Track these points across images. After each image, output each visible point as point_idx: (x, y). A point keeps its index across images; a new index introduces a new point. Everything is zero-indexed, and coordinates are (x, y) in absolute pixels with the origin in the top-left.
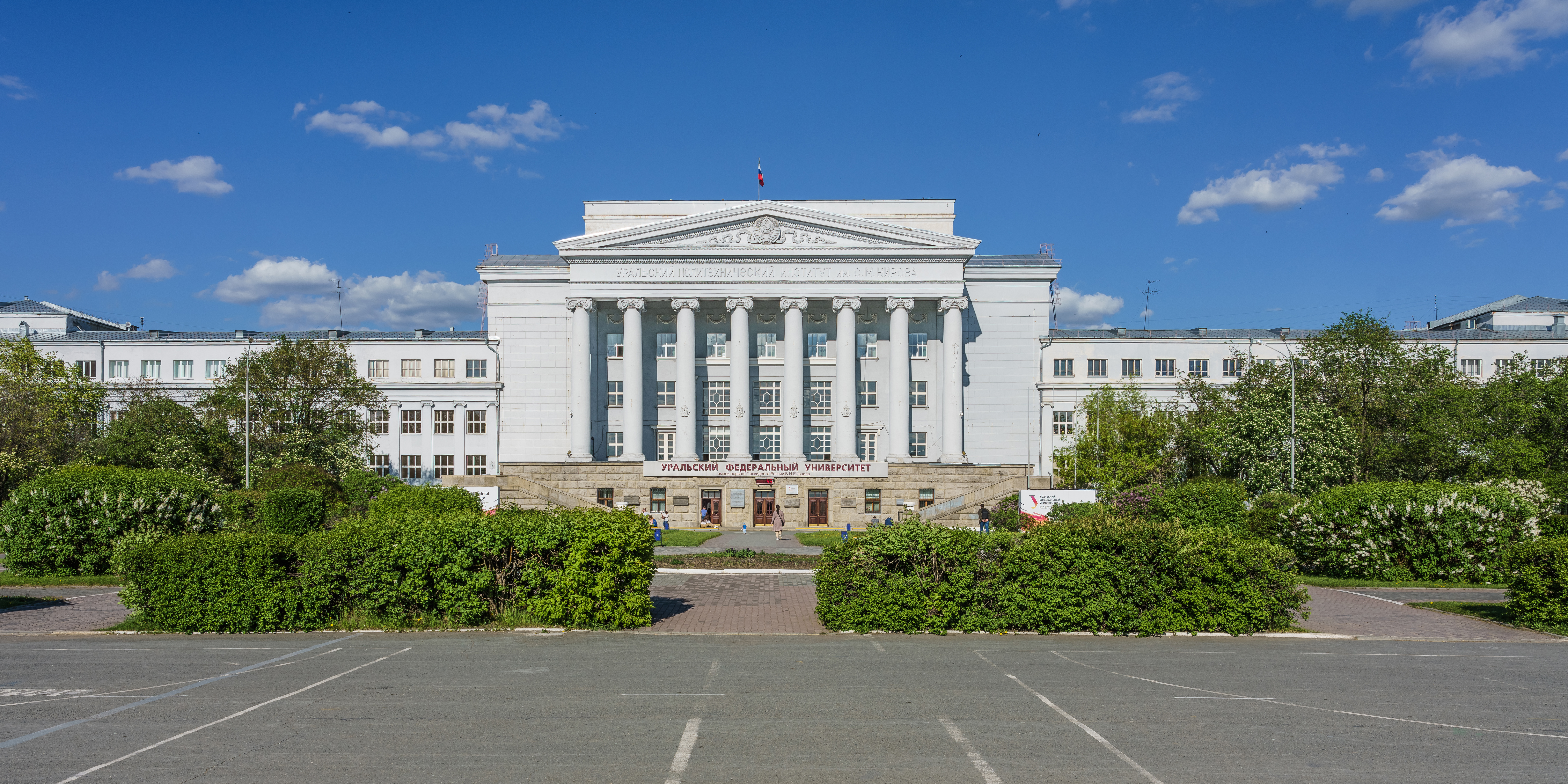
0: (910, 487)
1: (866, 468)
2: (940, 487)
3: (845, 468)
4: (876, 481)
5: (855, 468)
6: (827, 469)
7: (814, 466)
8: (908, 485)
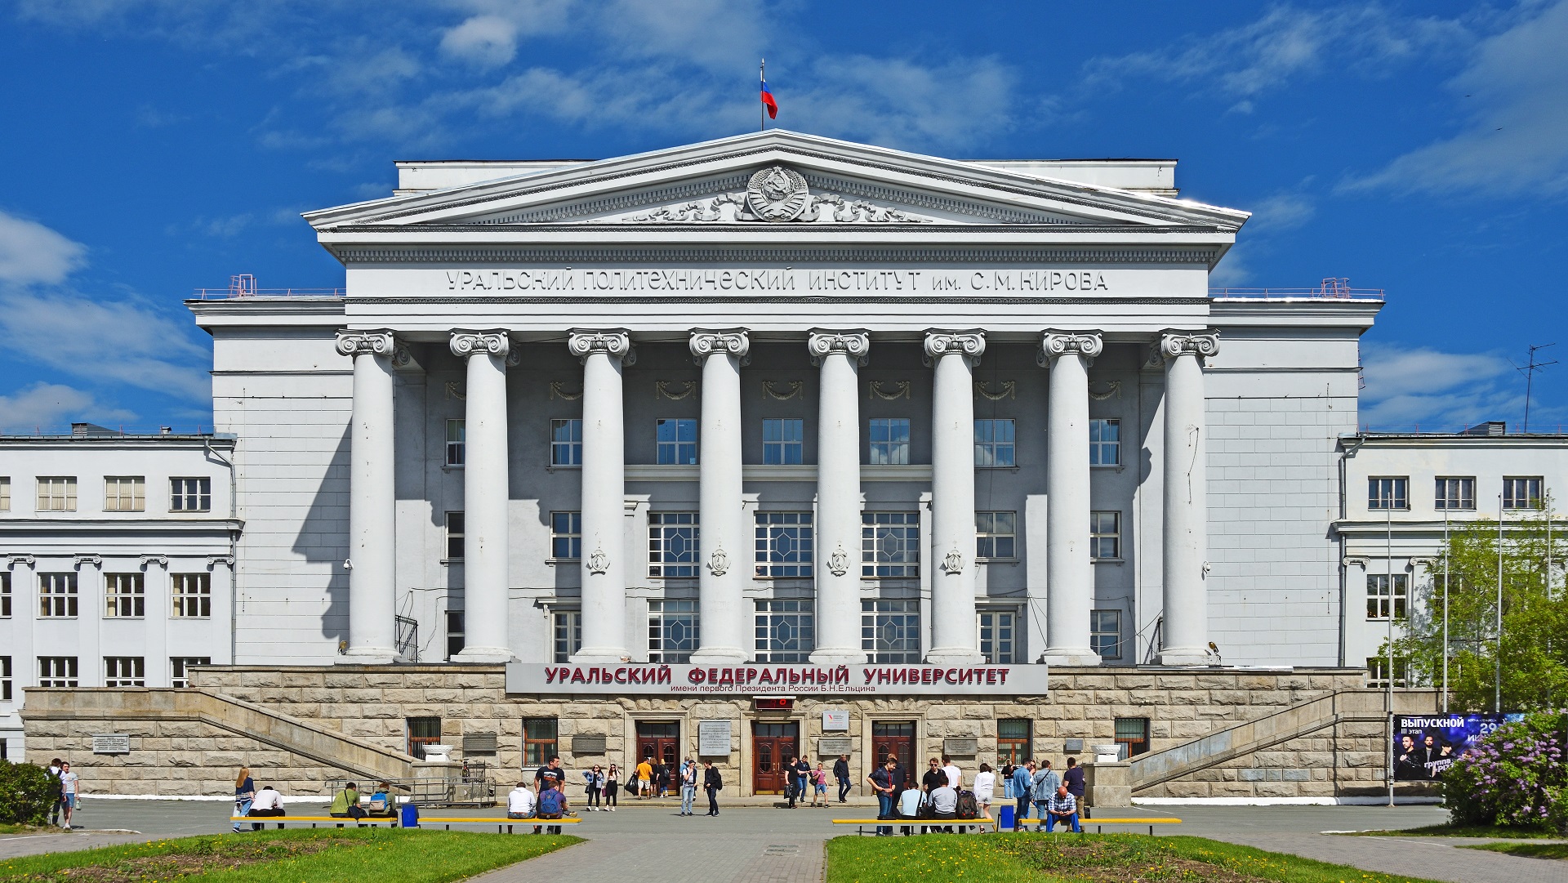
0: (1097, 714)
1: (998, 677)
2: (1161, 714)
3: (953, 676)
4: (1021, 703)
5: (975, 677)
6: (914, 677)
7: (884, 672)
8: (1094, 710)
